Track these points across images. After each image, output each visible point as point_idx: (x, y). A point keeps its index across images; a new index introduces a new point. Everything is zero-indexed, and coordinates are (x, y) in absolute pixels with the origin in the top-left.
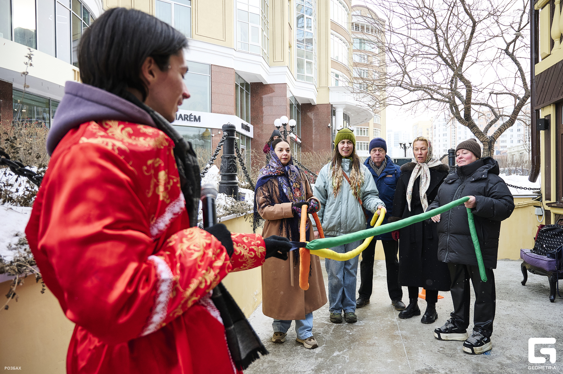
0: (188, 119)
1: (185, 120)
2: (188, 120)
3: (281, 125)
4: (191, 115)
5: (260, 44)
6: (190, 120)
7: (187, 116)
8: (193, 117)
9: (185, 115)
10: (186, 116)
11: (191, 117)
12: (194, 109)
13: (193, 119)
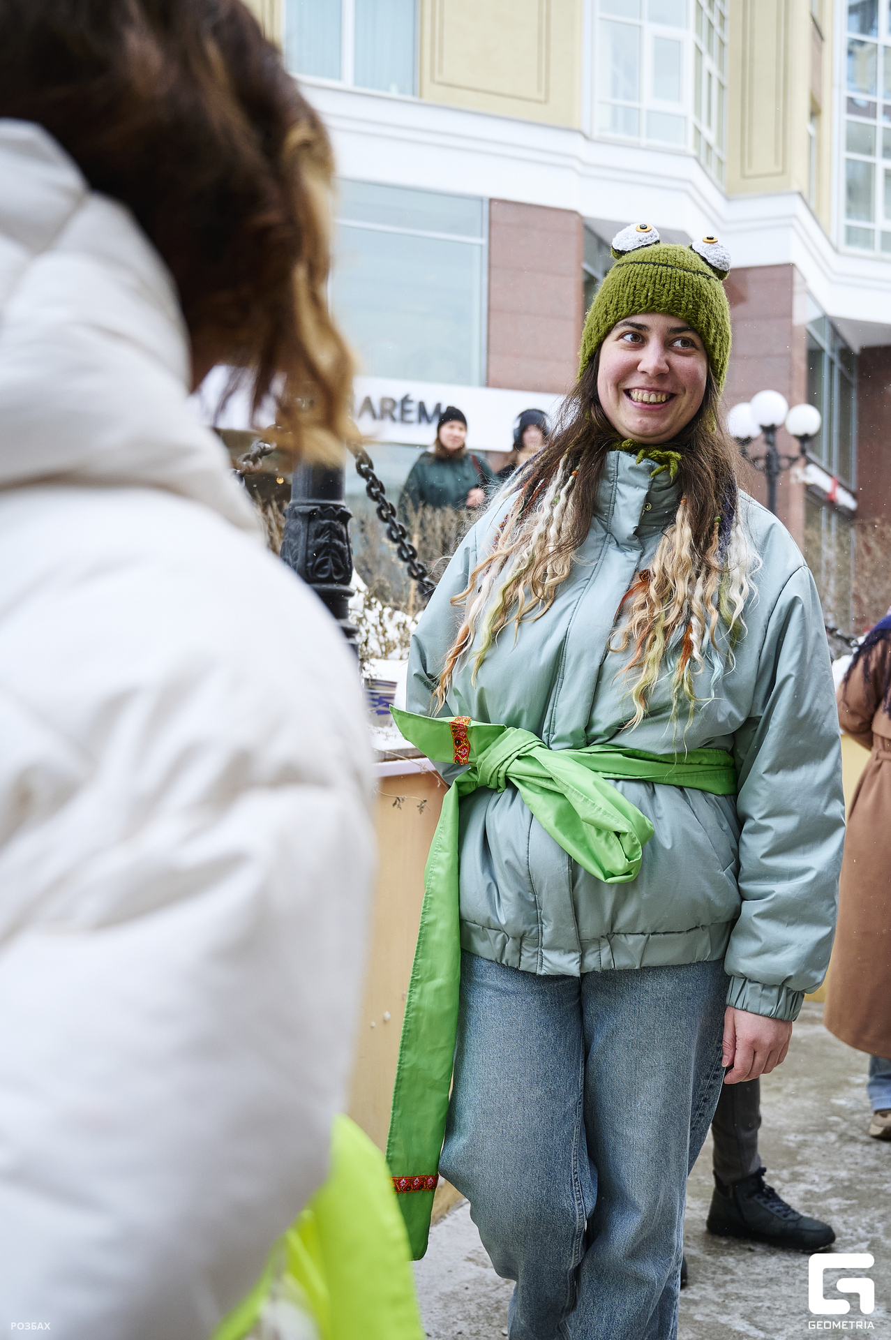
0: (397, 413)
1: (382, 417)
2: (393, 419)
3: (755, 432)
4: (405, 400)
5: (686, 106)
6: (403, 420)
7: (394, 402)
8: (413, 407)
9: (384, 400)
10: (388, 406)
11: (408, 407)
12: (421, 373)
13: (413, 416)
